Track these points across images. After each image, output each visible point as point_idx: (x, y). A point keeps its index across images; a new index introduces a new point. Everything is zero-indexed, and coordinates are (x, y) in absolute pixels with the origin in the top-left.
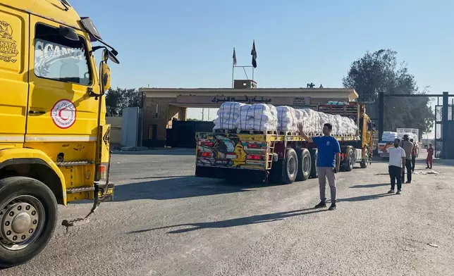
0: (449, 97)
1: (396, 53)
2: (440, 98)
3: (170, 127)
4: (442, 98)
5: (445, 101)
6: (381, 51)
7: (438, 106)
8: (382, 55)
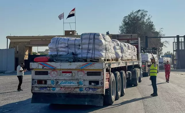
0: (180, 38)
1: (147, 12)
2: (175, 38)
3: (27, 59)
4: (176, 38)
5: (178, 39)
6: (139, 11)
7: (174, 42)
8: (140, 13)
